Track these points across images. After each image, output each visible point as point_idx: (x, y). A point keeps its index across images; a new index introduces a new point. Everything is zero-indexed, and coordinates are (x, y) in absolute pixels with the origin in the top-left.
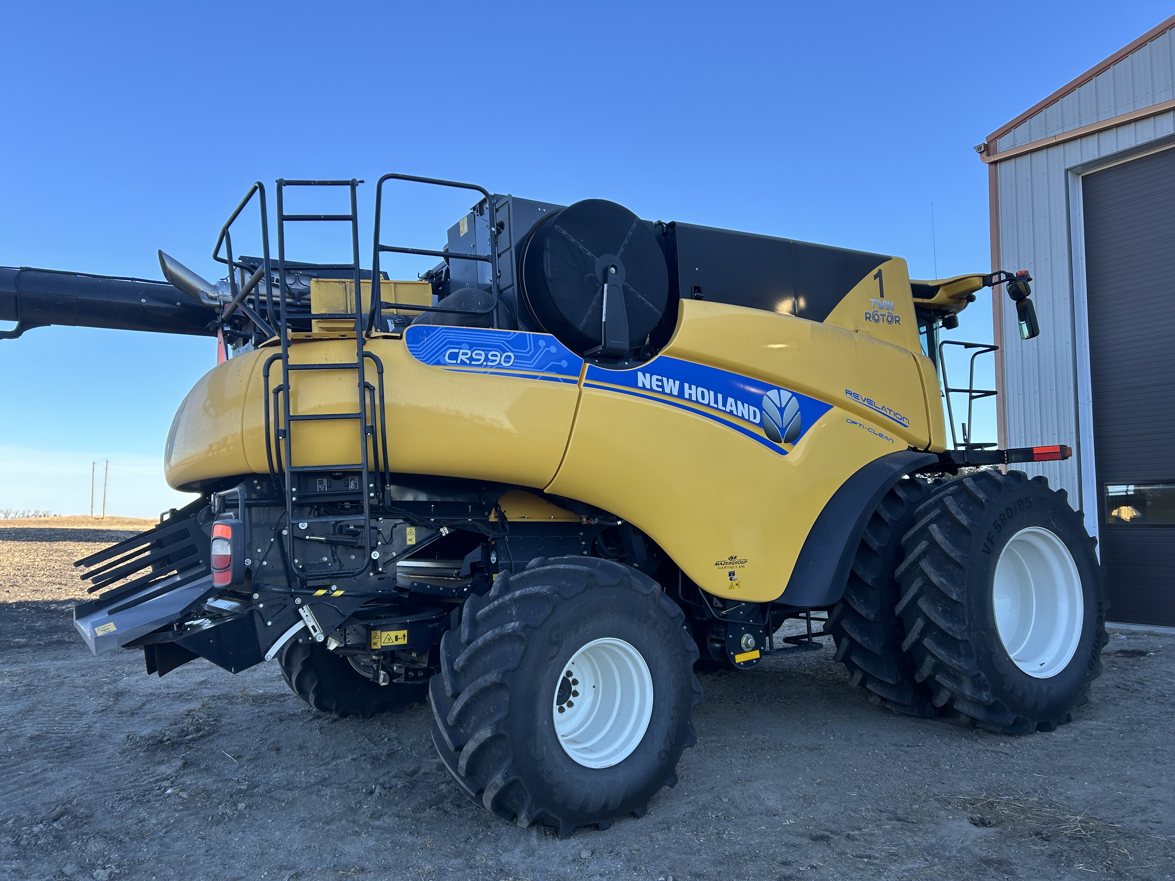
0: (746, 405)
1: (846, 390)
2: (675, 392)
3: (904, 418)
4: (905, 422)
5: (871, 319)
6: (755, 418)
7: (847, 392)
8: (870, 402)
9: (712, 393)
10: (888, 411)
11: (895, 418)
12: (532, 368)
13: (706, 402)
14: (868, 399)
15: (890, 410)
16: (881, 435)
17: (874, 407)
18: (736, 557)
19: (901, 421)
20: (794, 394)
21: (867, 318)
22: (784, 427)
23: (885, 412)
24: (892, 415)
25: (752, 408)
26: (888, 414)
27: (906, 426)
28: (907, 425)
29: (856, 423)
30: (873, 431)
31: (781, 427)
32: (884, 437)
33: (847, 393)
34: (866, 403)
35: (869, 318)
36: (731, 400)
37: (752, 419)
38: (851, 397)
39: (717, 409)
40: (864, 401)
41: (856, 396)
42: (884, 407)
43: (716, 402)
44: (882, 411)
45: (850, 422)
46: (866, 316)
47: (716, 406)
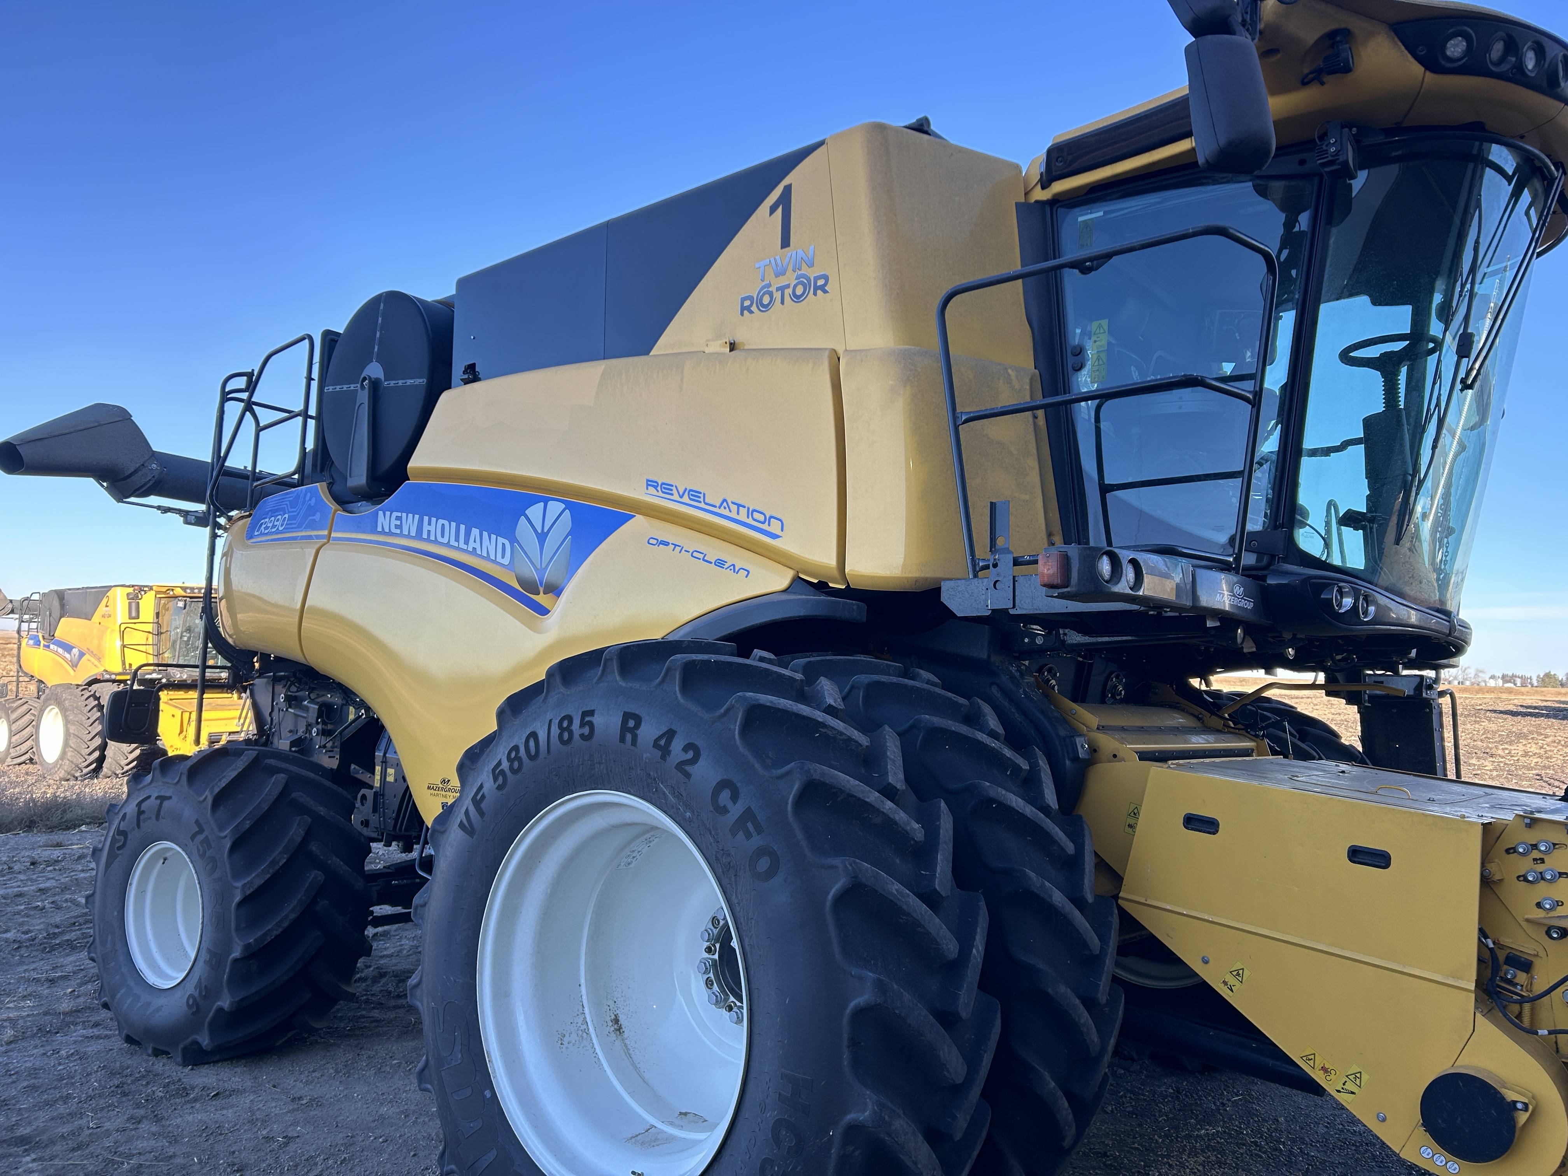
0: (493, 537)
1: (648, 481)
2: (413, 534)
3: (771, 517)
4: (775, 527)
5: (754, 308)
6: (503, 557)
7: (651, 483)
8: (695, 495)
9: (453, 524)
10: (734, 508)
11: (750, 521)
12: (295, 528)
13: (445, 540)
14: (691, 490)
15: (739, 505)
16: (720, 563)
17: (702, 505)
18: (449, 781)
19: (765, 527)
20: (569, 505)
21: (743, 309)
22: (543, 566)
23: (726, 512)
24: (743, 517)
25: (501, 540)
26: (734, 515)
27: (774, 536)
28: (778, 532)
29: (666, 544)
30: (702, 556)
31: (539, 566)
32: (727, 565)
33: (648, 485)
34: (686, 499)
35: (749, 309)
36: (475, 532)
37: (499, 559)
38: (655, 492)
39: (458, 548)
40: (681, 497)
41: (666, 488)
42: (725, 500)
43: (457, 539)
44: (722, 511)
45: (654, 542)
46: (742, 304)
47: (456, 544)
